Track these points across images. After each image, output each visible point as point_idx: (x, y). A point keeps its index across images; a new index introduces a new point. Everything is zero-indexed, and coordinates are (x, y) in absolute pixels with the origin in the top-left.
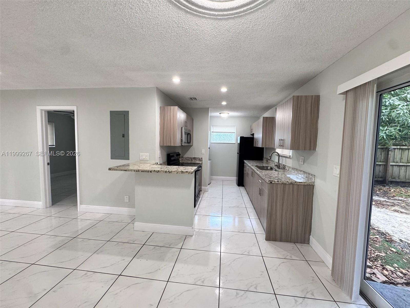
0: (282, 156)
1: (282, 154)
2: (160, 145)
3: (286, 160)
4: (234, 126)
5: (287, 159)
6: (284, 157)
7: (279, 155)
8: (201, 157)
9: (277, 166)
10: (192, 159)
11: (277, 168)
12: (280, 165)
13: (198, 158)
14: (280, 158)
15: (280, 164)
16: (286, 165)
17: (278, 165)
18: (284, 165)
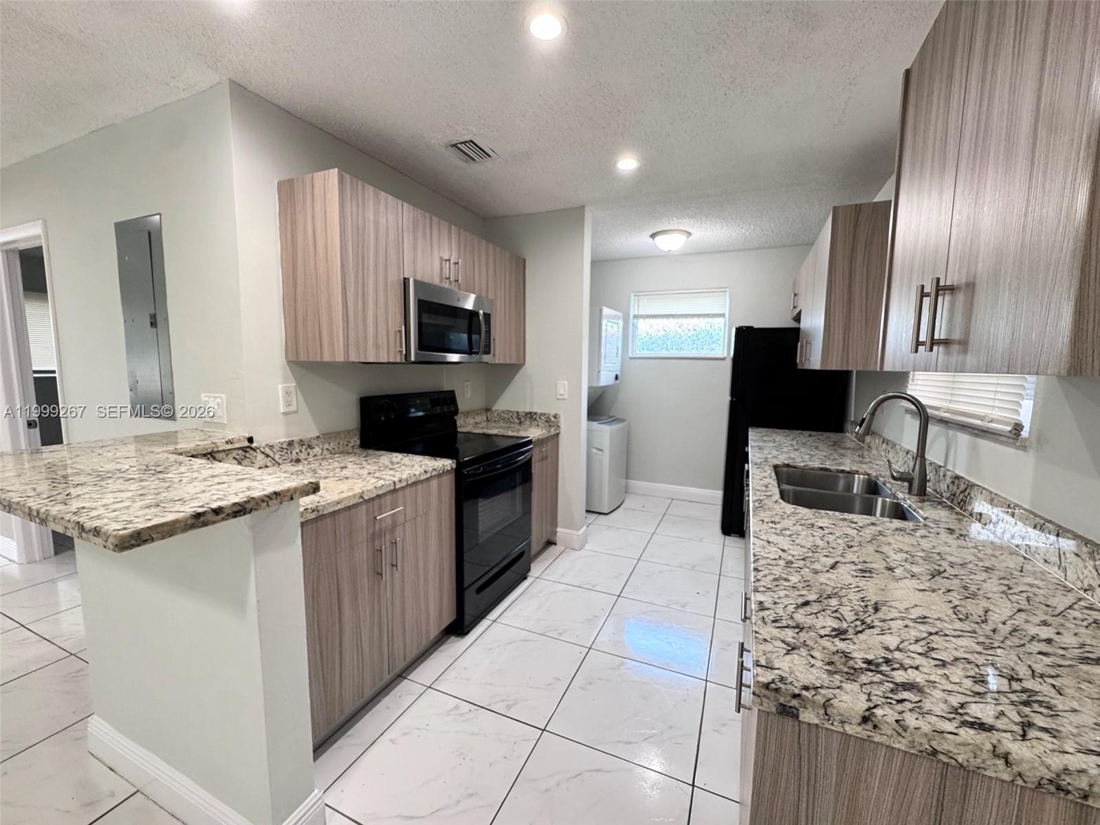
0: (943, 422)
1: (948, 411)
2: (286, 358)
3: (974, 450)
4: (722, 290)
5: (984, 444)
6: (964, 427)
7: (923, 415)
8: (553, 413)
9: (910, 481)
10: (522, 420)
11: (910, 492)
12: (930, 476)
13: (544, 414)
14: (933, 430)
15: (928, 469)
16: (973, 485)
17: (916, 474)
18: (957, 477)
